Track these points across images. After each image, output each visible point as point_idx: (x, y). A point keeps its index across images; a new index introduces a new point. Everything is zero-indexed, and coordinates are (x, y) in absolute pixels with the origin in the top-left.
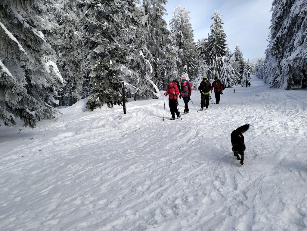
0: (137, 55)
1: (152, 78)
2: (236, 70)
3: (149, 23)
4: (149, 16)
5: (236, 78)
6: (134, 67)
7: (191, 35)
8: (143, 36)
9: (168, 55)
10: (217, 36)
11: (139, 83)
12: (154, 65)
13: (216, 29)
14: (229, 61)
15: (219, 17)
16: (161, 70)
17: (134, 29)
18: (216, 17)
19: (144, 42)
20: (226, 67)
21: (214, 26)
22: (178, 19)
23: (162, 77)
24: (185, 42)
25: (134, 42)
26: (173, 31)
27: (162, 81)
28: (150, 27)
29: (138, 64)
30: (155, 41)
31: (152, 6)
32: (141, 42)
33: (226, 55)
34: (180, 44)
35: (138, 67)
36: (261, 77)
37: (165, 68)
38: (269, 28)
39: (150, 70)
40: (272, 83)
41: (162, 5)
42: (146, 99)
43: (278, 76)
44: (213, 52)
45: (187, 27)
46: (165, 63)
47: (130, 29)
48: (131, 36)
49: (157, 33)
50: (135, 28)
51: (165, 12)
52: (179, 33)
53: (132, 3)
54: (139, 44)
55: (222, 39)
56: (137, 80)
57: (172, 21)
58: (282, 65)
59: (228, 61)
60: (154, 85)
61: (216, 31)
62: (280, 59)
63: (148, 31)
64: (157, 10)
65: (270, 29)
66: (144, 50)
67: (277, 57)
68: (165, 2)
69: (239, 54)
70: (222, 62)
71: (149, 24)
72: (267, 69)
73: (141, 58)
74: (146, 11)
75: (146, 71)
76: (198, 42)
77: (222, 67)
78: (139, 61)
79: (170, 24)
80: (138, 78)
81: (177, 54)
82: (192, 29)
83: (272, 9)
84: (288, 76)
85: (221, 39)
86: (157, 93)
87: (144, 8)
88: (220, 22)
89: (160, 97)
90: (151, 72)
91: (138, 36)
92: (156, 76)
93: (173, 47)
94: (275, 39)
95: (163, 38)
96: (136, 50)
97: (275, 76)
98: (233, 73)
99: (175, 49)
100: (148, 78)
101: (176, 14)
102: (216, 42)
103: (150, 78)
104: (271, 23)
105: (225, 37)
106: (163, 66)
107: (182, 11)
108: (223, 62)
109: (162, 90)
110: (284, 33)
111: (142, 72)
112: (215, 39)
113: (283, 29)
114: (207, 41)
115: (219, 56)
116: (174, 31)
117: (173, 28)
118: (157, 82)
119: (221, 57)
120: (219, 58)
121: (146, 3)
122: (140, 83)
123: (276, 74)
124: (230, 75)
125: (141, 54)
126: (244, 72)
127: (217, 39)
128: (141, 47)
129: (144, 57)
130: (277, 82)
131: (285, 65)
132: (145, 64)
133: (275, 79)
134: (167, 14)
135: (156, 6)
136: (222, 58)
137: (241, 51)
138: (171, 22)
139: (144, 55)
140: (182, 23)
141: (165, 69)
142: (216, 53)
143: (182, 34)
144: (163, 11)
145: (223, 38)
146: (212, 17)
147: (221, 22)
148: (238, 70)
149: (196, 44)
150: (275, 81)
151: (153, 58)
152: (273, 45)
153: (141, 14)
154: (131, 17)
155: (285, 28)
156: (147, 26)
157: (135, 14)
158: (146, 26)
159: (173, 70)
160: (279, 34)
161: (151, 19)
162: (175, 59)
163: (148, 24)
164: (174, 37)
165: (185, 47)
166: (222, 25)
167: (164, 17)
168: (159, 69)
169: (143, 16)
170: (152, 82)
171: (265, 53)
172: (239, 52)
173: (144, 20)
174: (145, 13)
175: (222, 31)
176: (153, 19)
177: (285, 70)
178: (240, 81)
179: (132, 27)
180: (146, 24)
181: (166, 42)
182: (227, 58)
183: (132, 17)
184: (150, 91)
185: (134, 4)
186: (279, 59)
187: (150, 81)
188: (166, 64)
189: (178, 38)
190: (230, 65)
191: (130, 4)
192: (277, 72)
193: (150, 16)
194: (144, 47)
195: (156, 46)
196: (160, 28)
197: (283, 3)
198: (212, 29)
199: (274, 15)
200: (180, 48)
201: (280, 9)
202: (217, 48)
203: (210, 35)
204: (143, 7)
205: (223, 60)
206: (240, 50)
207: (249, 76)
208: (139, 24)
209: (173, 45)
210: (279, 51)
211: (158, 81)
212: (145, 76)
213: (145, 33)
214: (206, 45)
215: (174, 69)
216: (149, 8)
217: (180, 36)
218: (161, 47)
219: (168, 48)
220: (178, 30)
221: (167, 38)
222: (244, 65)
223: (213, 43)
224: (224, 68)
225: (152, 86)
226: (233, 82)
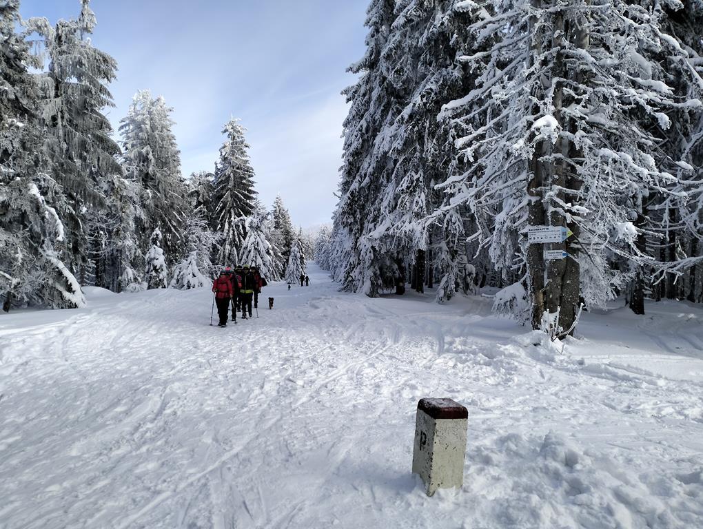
0: (20, 191)
1: (64, 253)
2: (276, 248)
3: (62, 117)
4: (64, 102)
5: (276, 265)
6: (10, 222)
7: (175, 160)
8: (44, 148)
9: (111, 200)
10: (235, 171)
11: (22, 264)
12: (72, 221)
13: (233, 155)
14: (259, 227)
15: (239, 131)
16: (92, 235)
17: (18, 127)
18: (232, 130)
19: (45, 162)
20: (252, 239)
21: (228, 149)
22: (143, 120)
23: (95, 252)
24: (159, 175)
25: (14, 159)
26: (129, 146)
27: (91, 263)
28: (64, 126)
29: (24, 215)
30: (78, 162)
31: (74, 80)
32: (35, 162)
33: (253, 214)
34: (146, 179)
35: (22, 223)
36: (325, 265)
37: (102, 229)
38: (339, 170)
39: (56, 234)
40: (342, 282)
41: (102, 82)
42: (40, 308)
43: (353, 268)
44: (225, 204)
45: (165, 143)
46: (105, 217)
47: (7, 125)
48: (8, 142)
49: (83, 145)
50: (20, 125)
51: (110, 99)
52: (144, 151)
53: (18, 62)
54: (29, 167)
55: (245, 179)
56: (17, 256)
57: (127, 122)
58: (361, 247)
59: (257, 228)
60: (66, 273)
61: (233, 160)
62: (357, 235)
63: (59, 137)
64: (86, 91)
65: (342, 171)
66: (42, 183)
67: (351, 230)
68: (109, 76)
69: (282, 215)
70: (244, 228)
71: (62, 121)
72: (335, 252)
73: (34, 201)
74: (57, 88)
75: (45, 236)
76: (191, 179)
77: (244, 239)
78: (27, 208)
79: (122, 127)
80: (19, 251)
81: (137, 199)
82: (177, 149)
83: (344, 133)
84: (372, 268)
85: (242, 178)
86: (74, 292)
87: (50, 80)
88: (242, 142)
89: (81, 305)
90: (60, 238)
91: (28, 145)
92: (75, 250)
93: (127, 182)
94: (348, 194)
95: (101, 158)
96: (18, 178)
97: (348, 267)
98: (268, 253)
99: (132, 188)
100: (51, 254)
101: (138, 108)
102: (231, 185)
103: (56, 253)
104: (343, 159)
105: (252, 176)
106: (98, 225)
107: (152, 104)
108: (248, 229)
109: (93, 285)
110: (363, 184)
111: (32, 237)
112: (229, 176)
113: (361, 177)
114: (211, 179)
115: (239, 215)
116: (133, 146)
117: (128, 138)
118: (77, 265)
119: (244, 217)
120: (238, 219)
121: (57, 70)
122: (25, 265)
123: (351, 264)
124: (262, 258)
125: (34, 190)
126: (292, 254)
127: (234, 176)
128: (34, 172)
129: (41, 198)
130: (353, 280)
131: (366, 247)
132: (43, 218)
133: (348, 273)
134: (113, 105)
135: (86, 83)
136: (244, 220)
137: (286, 210)
138: (124, 123)
139: (44, 193)
140: (153, 131)
141: (101, 232)
142: (233, 207)
143: (150, 156)
144: (103, 96)
145: (247, 176)
146: (223, 130)
147: (244, 143)
148: (281, 249)
149: (187, 182)
150: (348, 277)
151: (69, 204)
152: (344, 206)
153: (41, 94)
154: (12, 97)
155: (365, 175)
156: (57, 124)
157: (24, 92)
158: (55, 125)
159: (125, 237)
160: (355, 186)
161: (70, 110)
162: (130, 211)
163: (59, 120)
164: (131, 160)
165: (158, 185)
166: (245, 149)
167: (104, 111)
168: (84, 232)
169: (48, 100)
170: (61, 265)
171: (332, 218)
172: (281, 211)
173: (47, 110)
174: (52, 93)
175: (246, 161)
176: (74, 110)
177: (367, 257)
178: (284, 271)
179: (12, 121)
180: (54, 118)
181: (108, 169)
182: (255, 220)
183: (16, 97)
184: (53, 288)
185: (22, 67)
186: (355, 234)
187: (54, 260)
188: (106, 221)
189: (141, 163)
190: (263, 236)
191: (12, 66)
192: (351, 261)
193: (68, 102)
194: (46, 175)
195: (79, 175)
196: (93, 135)
197: (361, 126)
198: (223, 154)
199: (348, 145)
200: (146, 187)
201: (356, 136)
202: (234, 196)
203: (220, 166)
204: (49, 78)
205: (247, 225)
206: (286, 206)
207: (302, 262)
208: (32, 116)
209: (127, 177)
210: (355, 218)
211: (80, 262)
212: (42, 247)
213: (50, 139)
214: (210, 187)
215: (128, 234)
216: (66, 83)
217: (148, 159)
218: (94, 179)
219: (114, 184)
220: (143, 144)
221: (111, 160)
222: (292, 239)
223: (225, 186)
224: (248, 242)
225: (60, 273)
226: (268, 274)
